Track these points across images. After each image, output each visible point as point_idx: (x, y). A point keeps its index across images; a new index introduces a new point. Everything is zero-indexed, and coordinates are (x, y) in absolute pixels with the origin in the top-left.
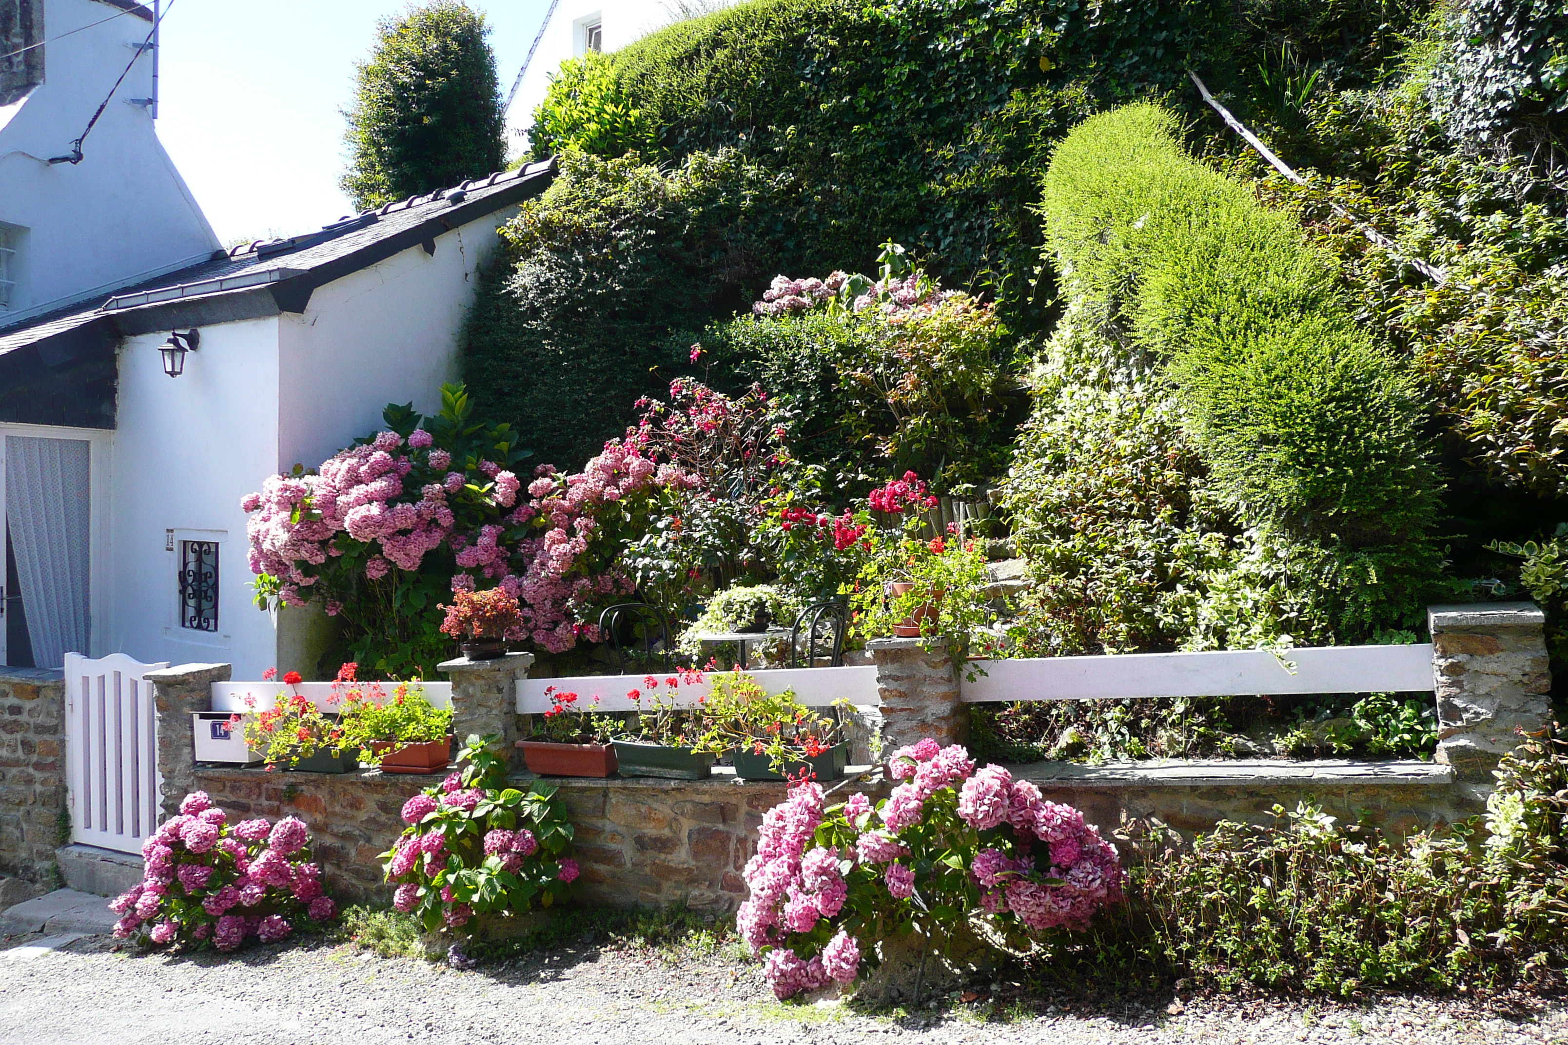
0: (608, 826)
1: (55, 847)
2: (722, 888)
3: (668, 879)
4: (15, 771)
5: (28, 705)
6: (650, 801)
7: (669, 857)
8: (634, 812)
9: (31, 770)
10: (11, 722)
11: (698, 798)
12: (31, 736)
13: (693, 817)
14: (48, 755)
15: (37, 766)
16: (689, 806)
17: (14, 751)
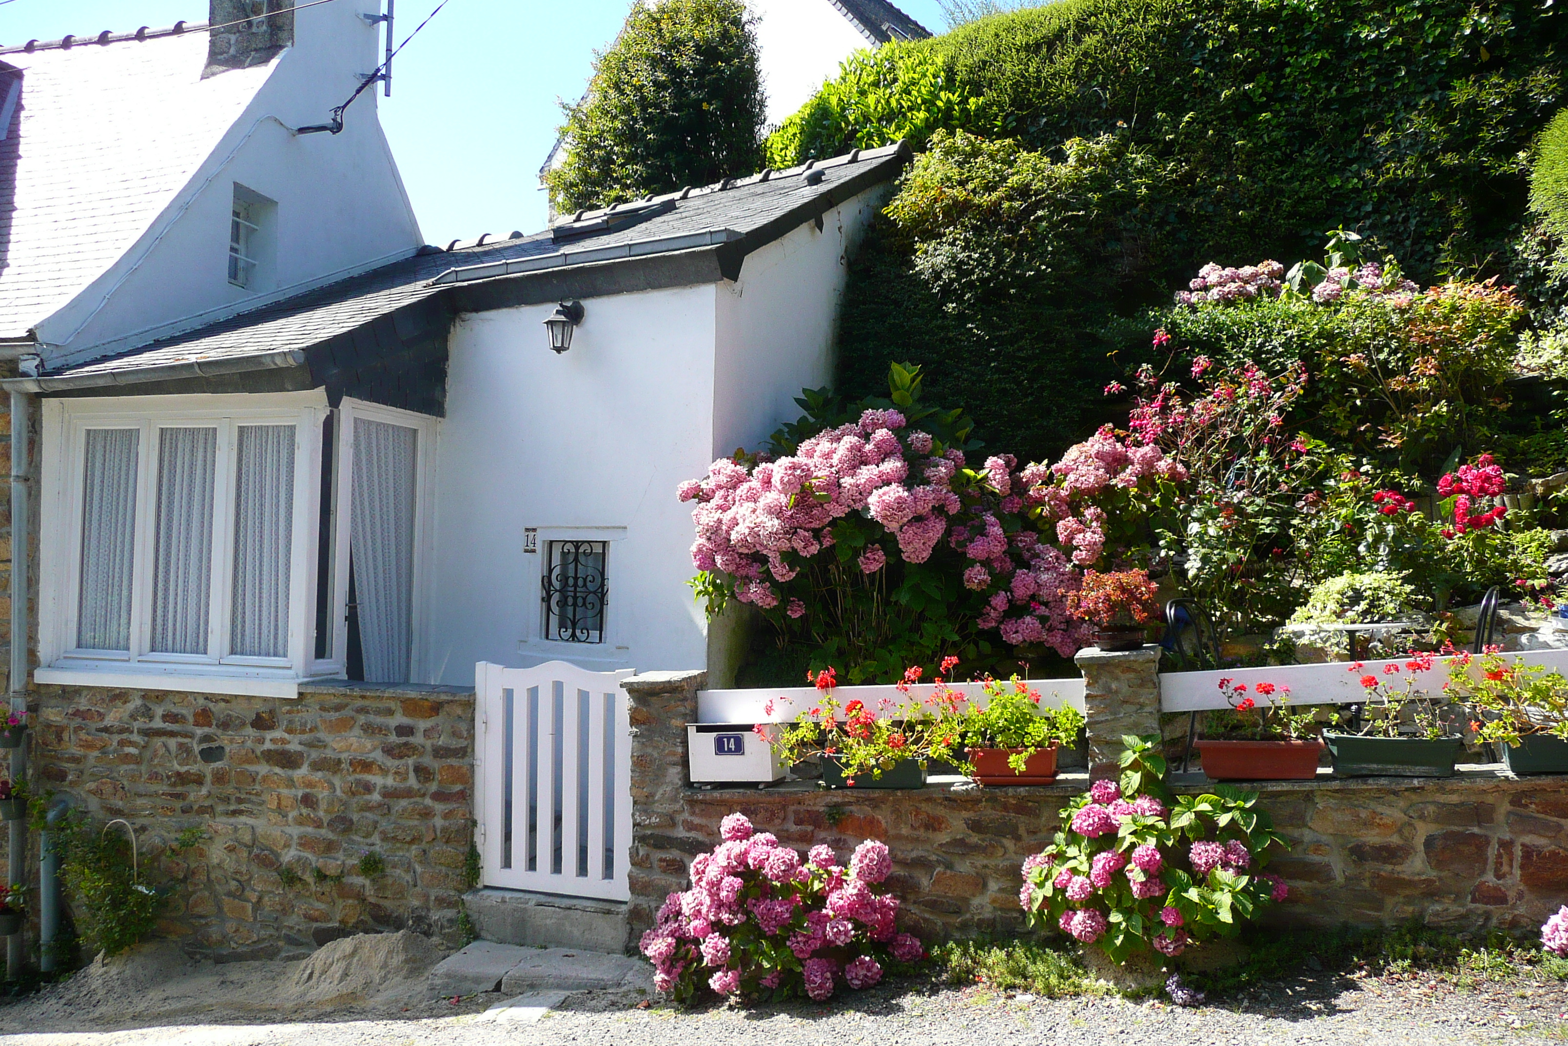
0: (1308, 836)
1: (460, 892)
2: (1474, 901)
3: (1394, 894)
4: (404, 803)
5: (422, 724)
6: (1373, 805)
7: (1398, 868)
8: (1348, 818)
9: (428, 801)
10: (399, 746)
11: (1442, 798)
12: (427, 760)
13: (1436, 820)
14: (453, 783)
15: (438, 796)
16: (1431, 808)
17: (405, 779)
